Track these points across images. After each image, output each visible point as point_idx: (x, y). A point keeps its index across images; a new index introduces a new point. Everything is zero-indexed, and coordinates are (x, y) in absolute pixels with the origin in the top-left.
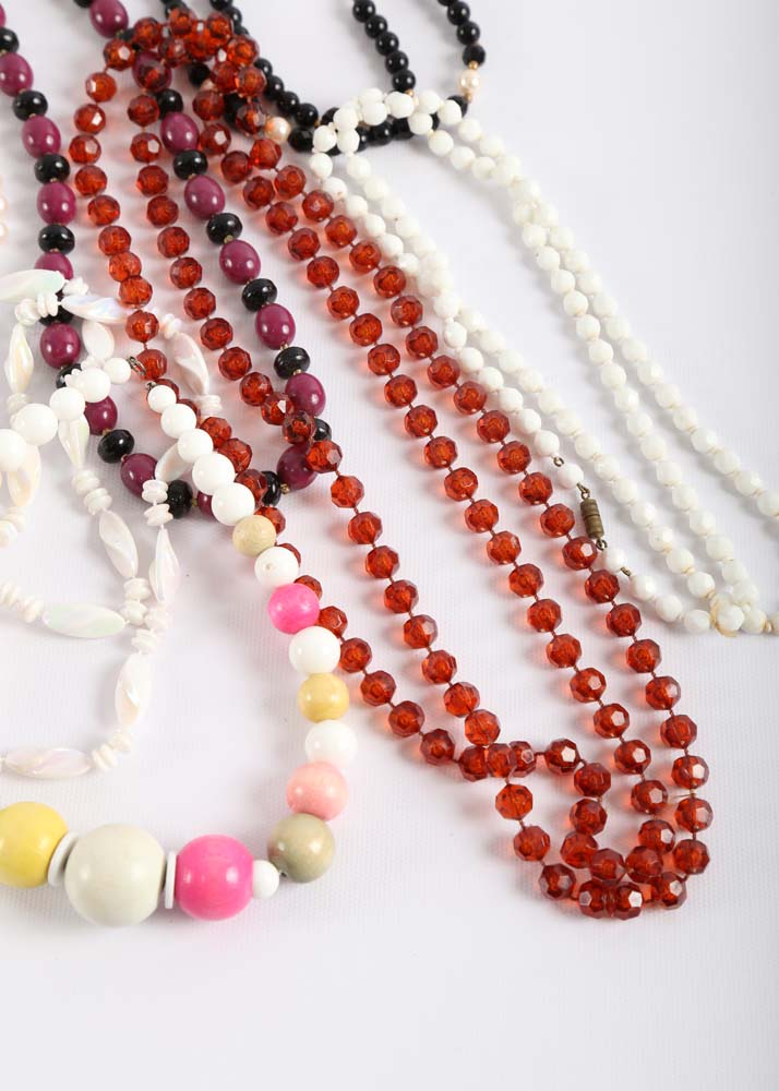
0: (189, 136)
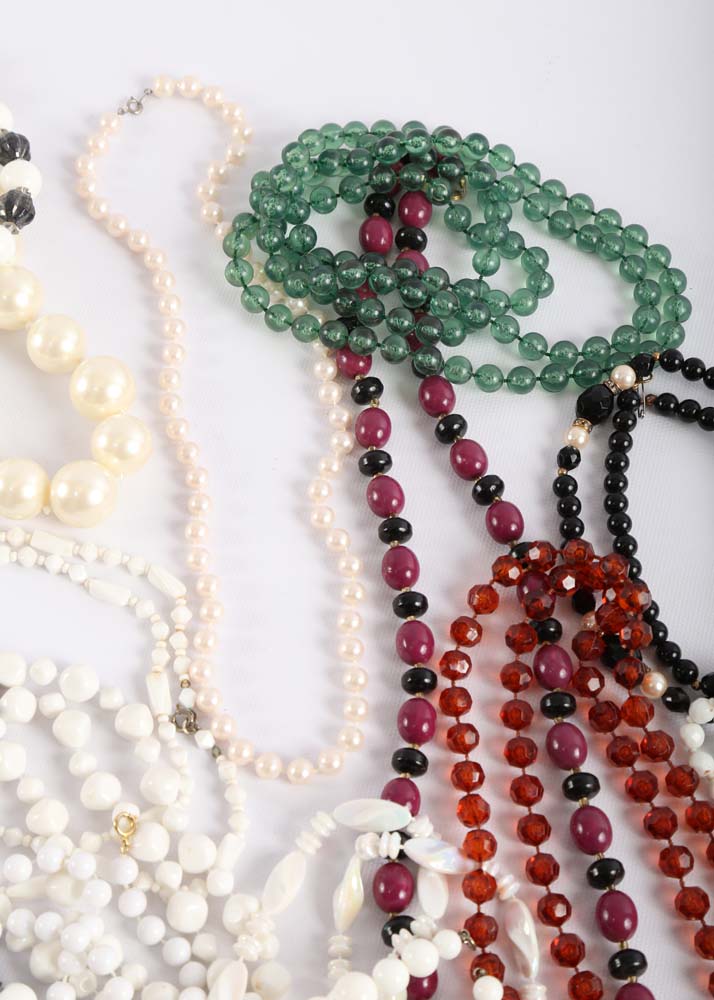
0: (563, 674)
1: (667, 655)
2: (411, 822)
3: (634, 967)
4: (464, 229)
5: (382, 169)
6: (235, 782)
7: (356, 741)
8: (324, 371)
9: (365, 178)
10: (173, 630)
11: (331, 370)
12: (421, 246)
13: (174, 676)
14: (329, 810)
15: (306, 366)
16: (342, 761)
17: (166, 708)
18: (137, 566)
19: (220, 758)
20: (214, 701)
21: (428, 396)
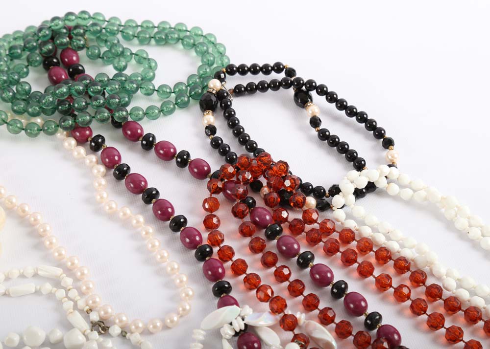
0: (268, 217)
1: (307, 189)
2: (241, 311)
3: (377, 319)
4: (99, 56)
5: (45, 43)
6: (142, 340)
7: (191, 293)
8: (70, 144)
9: (37, 51)
10: (67, 291)
11: (73, 142)
12: (83, 71)
13: (81, 311)
14: (198, 327)
15: (58, 148)
16: (190, 306)
17: (86, 327)
18: (30, 271)
19: (128, 335)
20: (110, 310)
21: (129, 132)
